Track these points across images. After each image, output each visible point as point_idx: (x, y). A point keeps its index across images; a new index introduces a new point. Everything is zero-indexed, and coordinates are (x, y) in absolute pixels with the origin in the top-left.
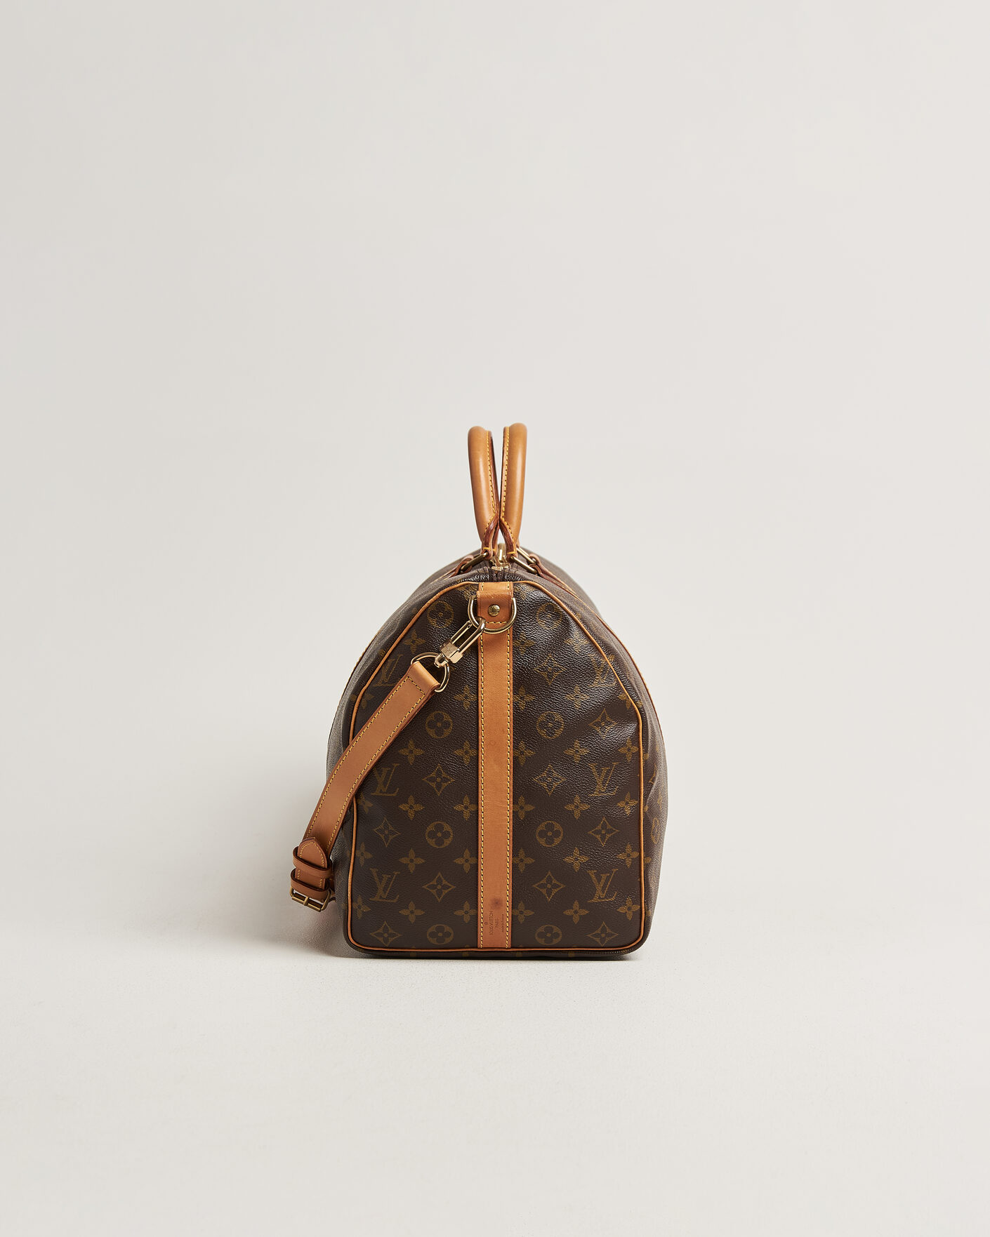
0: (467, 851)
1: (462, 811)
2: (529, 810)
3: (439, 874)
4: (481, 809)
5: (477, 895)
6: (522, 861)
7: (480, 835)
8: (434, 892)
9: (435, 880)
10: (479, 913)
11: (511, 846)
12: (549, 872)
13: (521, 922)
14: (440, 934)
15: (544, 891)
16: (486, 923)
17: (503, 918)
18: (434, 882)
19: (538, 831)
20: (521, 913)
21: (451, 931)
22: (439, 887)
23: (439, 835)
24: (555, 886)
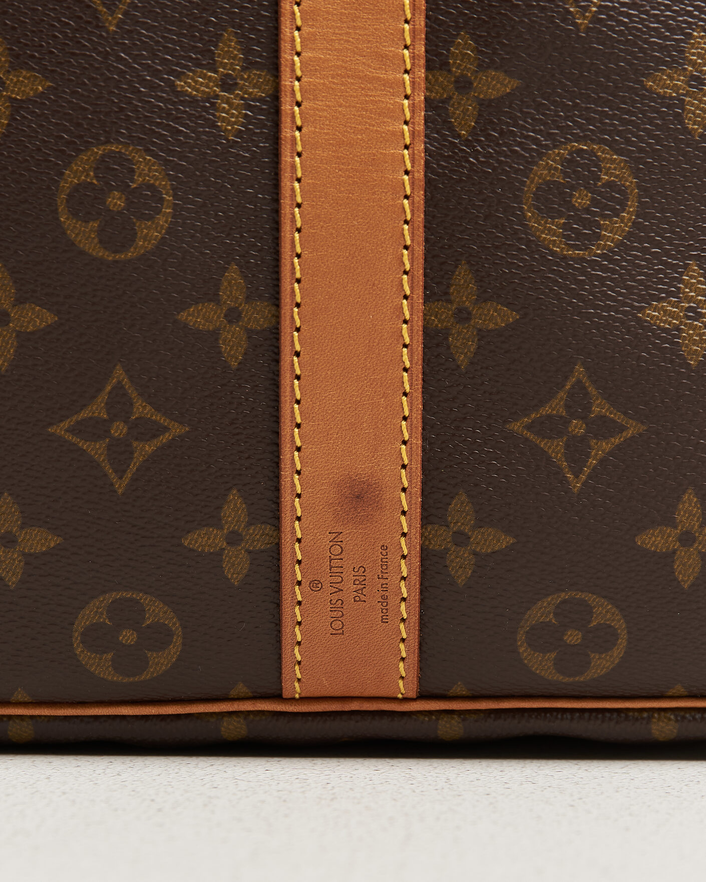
0: (233, 274)
1: (212, 99)
2: (493, 94)
3: (119, 373)
4: (292, 87)
5: (277, 489)
6: (463, 316)
7: (286, 202)
8: (97, 450)
9: (103, 398)
10: (286, 538)
11: (420, 250)
12: (579, 369)
13: (461, 581)
14: (128, 637)
15: (555, 449)
16: (316, 585)
17: (384, 565)
18: (97, 409)
19: (531, 186)
20: (461, 539)
21: (173, 622)
22: (119, 429)
23: (116, 201)
24: (603, 428)
